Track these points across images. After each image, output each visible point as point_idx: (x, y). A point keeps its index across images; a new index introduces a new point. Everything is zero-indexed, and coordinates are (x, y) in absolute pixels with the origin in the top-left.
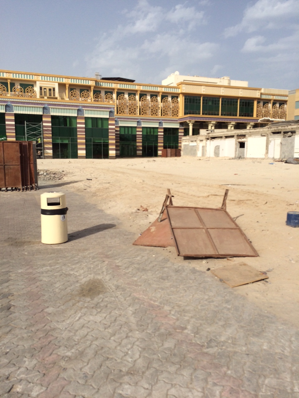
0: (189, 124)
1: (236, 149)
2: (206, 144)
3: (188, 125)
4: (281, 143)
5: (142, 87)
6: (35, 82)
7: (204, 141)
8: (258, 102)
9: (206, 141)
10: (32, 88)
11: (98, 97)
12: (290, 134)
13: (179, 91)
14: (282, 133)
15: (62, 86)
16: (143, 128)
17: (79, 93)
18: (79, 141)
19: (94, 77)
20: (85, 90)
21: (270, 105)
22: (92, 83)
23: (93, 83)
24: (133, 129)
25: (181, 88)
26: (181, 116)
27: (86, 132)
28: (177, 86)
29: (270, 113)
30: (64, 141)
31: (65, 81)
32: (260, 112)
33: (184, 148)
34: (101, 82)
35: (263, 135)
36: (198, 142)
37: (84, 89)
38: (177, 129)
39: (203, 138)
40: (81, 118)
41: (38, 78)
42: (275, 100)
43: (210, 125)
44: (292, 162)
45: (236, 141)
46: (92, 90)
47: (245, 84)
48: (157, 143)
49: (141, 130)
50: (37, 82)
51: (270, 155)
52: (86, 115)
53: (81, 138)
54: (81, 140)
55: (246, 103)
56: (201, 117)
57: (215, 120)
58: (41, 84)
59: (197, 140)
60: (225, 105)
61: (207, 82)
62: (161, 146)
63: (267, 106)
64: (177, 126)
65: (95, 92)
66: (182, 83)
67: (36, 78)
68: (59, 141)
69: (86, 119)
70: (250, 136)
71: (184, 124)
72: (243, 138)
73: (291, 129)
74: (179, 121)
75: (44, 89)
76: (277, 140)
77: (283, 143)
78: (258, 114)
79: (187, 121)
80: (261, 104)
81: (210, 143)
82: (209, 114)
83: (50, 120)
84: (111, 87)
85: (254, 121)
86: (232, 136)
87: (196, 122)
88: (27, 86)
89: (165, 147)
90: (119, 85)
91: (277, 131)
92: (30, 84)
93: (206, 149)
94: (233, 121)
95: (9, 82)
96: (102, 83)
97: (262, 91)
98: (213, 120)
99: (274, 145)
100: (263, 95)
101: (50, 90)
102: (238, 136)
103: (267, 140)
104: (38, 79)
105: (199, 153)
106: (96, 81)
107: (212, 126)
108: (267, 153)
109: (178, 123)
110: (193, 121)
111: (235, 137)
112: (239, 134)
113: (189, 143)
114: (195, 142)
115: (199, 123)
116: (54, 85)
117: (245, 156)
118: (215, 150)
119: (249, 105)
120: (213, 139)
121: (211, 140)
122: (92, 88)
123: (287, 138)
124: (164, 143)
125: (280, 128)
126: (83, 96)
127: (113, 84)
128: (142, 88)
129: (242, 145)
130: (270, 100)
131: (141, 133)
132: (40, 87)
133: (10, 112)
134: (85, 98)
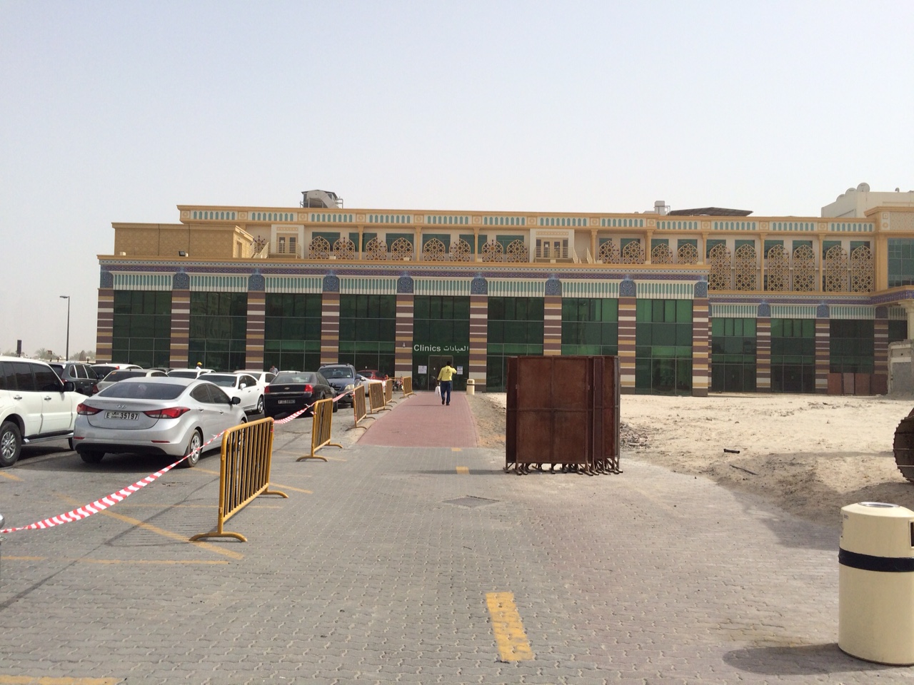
0: (907, 311)
3: (903, 312)
5: (771, 224)
6: (528, 231)
11: (663, 253)
13: (875, 229)
15: (583, 235)
16: (774, 321)
17: (619, 248)
18: (621, 353)
20: (632, 240)
22: (649, 225)
23: (653, 223)
24: (747, 323)
25: (877, 221)
26: (880, 290)
27: (637, 332)
28: (865, 217)
31: (589, 224)
33: (896, 372)
34: (669, 221)
37: (630, 239)
38: (871, 322)
40: (629, 302)
41: (533, 221)
46: (649, 238)
48: (813, 358)
49: (768, 326)
50: (531, 230)
52: (639, 295)
53: (627, 348)
54: (627, 353)
62: (822, 367)
64: (869, 315)
65: (655, 243)
67: (529, 223)
69: (640, 302)
71: (891, 311)
74: (875, 303)
75: (545, 243)
79: (901, 303)
83: (559, 307)
84: (693, 229)
89: (834, 369)
90: (713, 223)
92: (518, 236)
95: (476, 233)
96: (672, 224)
101: (557, 244)
104: (534, 223)
106: (658, 219)
109: (871, 307)
116: (566, 234)
122: (650, 235)
126: (628, 253)
127: (699, 223)
128: (770, 228)
131: (768, 334)
132: (537, 240)
133: (479, 293)
134: (632, 259)
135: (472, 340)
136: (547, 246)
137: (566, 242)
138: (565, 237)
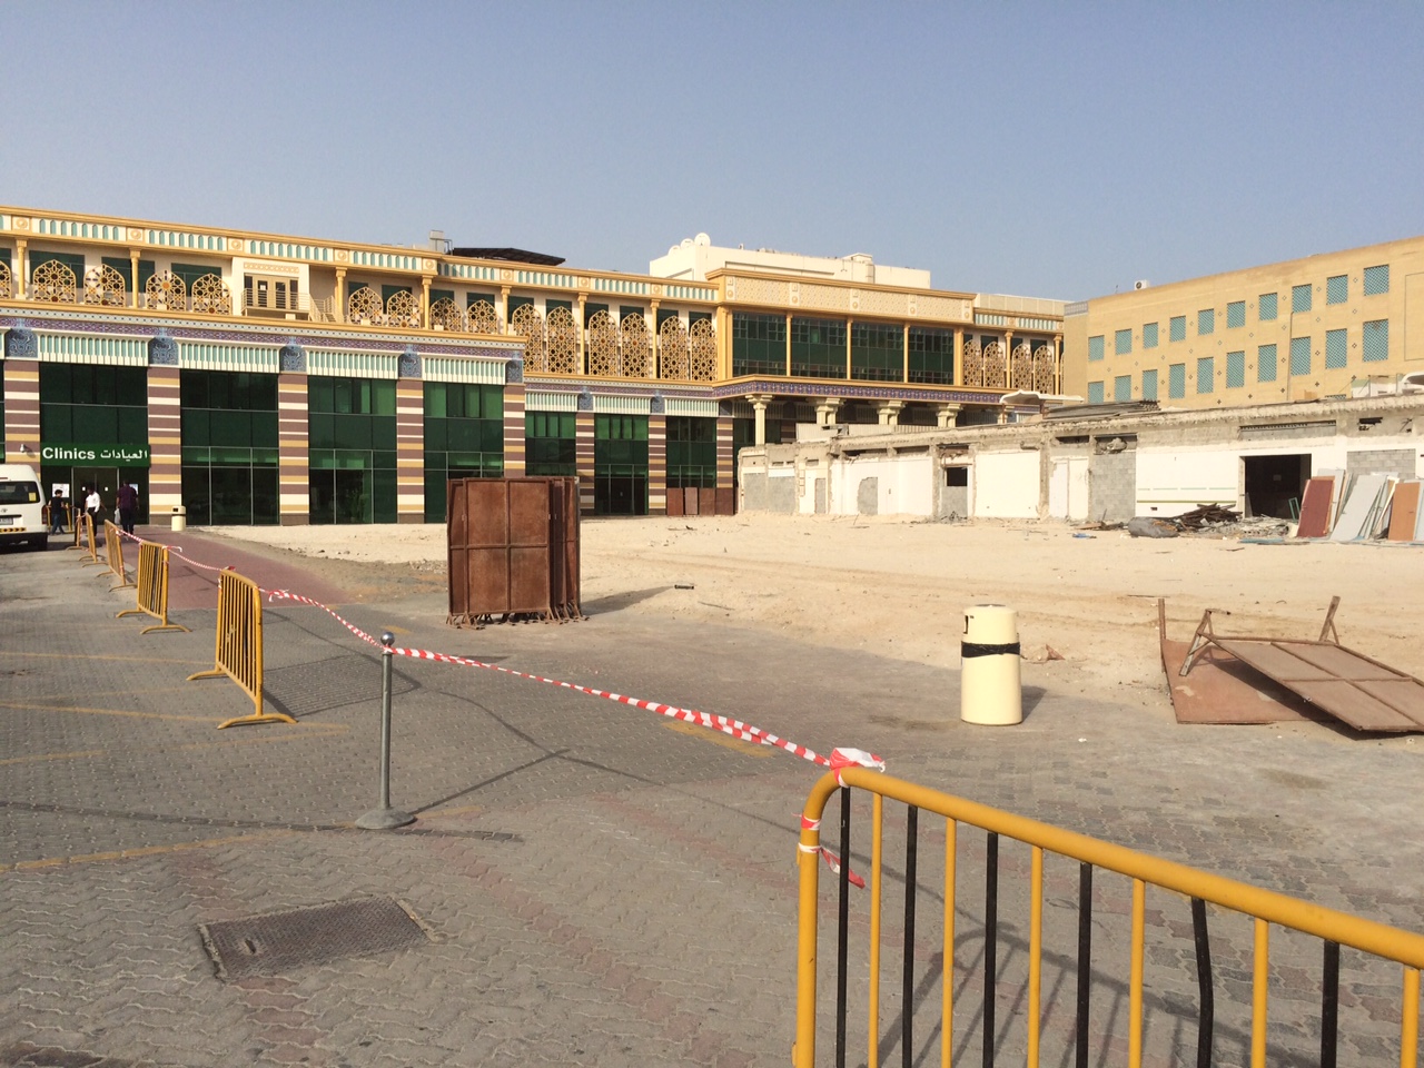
0: (755, 407)
1: (936, 489)
2: (830, 472)
3: (750, 408)
4: (1090, 472)
5: (593, 281)
6: (229, 260)
7: (823, 464)
8: (967, 338)
9: (830, 464)
10: (216, 279)
11: (446, 311)
12: (1117, 442)
13: (717, 298)
14: (1091, 438)
15: (323, 275)
16: (597, 416)
17: (380, 299)
18: (401, 462)
19: (428, 247)
20: (401, 288)
21: (1003, 346)
22: (426, 268)
23: (432, 266)
24: (564, 420)
25: (721, 287)
26: (724, 378)
27: (426, 431)
28: (705, 280)
29: (1005, 373)
30: (348, 462)
31: (332, 258)
32: (972, 370)
33: (748, 485)
34: (455, 264)
35: (1025, 445)
36: (802, 465)
37: (397, 286)
38: (713, 420)
39: (820, 453)
40: (411, 385)
41: (238, 246)
42: (1016, 332)
43: (820, 408)
44: (1146, 530)
45: (935, 463)
46: (426, 288)
47: (920, 279)
48: (646, 468)
49: (591, 423)
50: (234, 259)
51: (1057, 509)
52: (427, 376)
53: (410, 454)
54: (410, 461)
55: (928, 338)
56: (789, 382)
57: (837, 393)
58: (248, 267)
59: (796, 460)
60: (863, 343)
61: (802, 271)
62: (657, 480)
63: (994, 349)
64: (711, 411)
65: (435, 295)
66: (724, 273)
67: (230, 247)
68: (332, 464)
69: (428, 386)
70: (985, 447)
71: (736, 406)
72: (959, 455)
73: (1119, 428)
74: (718, 395)
75: (260, 283)
76: (1076, 464)
77: (1098, 471)
78: (966, 373)
79: (749, 396)
80: (976, 342)
81: (843, 468)
82: (814, 374)
83: (303, 390)
84: (488, 279)
85: (961, 399)
86: (922, 449)
87: (776, 398)
88: (197, 273)
89: (671, 482)
90: (516, 273)
91: (1075, 434)
92: (210, 268)
93: (830, 488)
94: (894, 396)
95: (135, 257)
96: (458, 268)
97: (977, 303)
98: (833, 393)
99: (1068, 479)
100: (979, 313)
101: (280, 287)
102: (941, 446)
103: (1041, 462)
104: (241, 249)
105: (806, 504)
106: (439, 260)
107: (828, 414)
108: (1045, 502)
109: (713, 401)
110: (768, 395)
111: (933, 450)
112: (946, 442)
113: (767, 468)
114: (791, 466)
115: (782, 403)
116: (295, 272)
117: (970, 514)
118: (860, 494)
119: (937, 347)
120: (853, 458)
121: (847, 459)
122: (426, 283)
123: (1108, 457)
124: (668, 468)
125: (1084, 424)
126: (394, 308)
127: (496, 271)
128: (592, 286)
129: (957, 477)
130: (1003, 332)
131: (592, 435)
132: (245, 277)
133: (163, 362)
134: (401, 317)
135: (151, 440)
136: (263, 288)
137: (294, 285)
138: (295, 275)
